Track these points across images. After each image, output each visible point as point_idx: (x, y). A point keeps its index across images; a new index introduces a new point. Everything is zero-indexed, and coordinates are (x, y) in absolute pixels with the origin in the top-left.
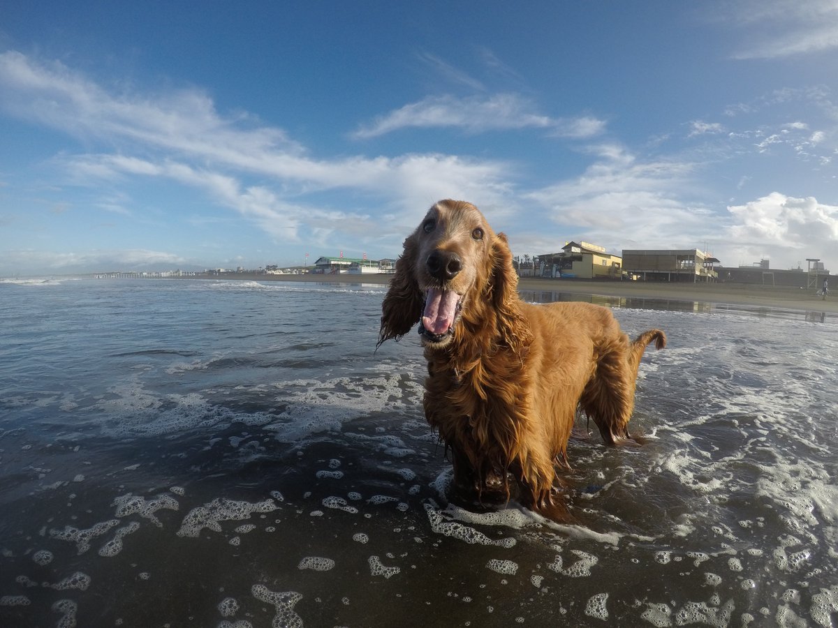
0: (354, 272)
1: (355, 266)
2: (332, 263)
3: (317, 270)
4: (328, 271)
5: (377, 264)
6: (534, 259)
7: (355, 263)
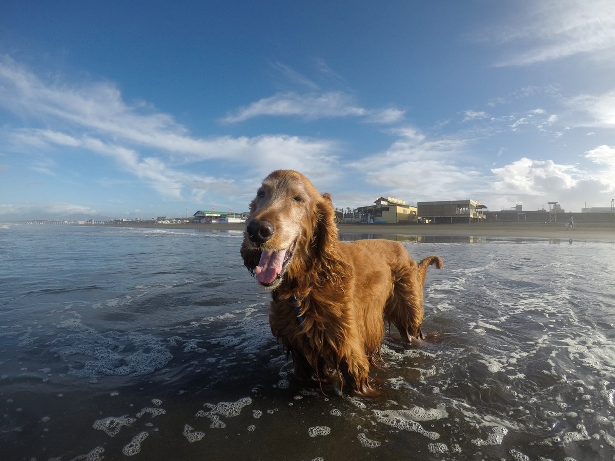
0: (223, 222)
1: (223, 217)
2: (207, 215)
3: (195, 221)
4: (203, 221)
5: (239, 216)
6: (355, 210)
7: (223, 215)
